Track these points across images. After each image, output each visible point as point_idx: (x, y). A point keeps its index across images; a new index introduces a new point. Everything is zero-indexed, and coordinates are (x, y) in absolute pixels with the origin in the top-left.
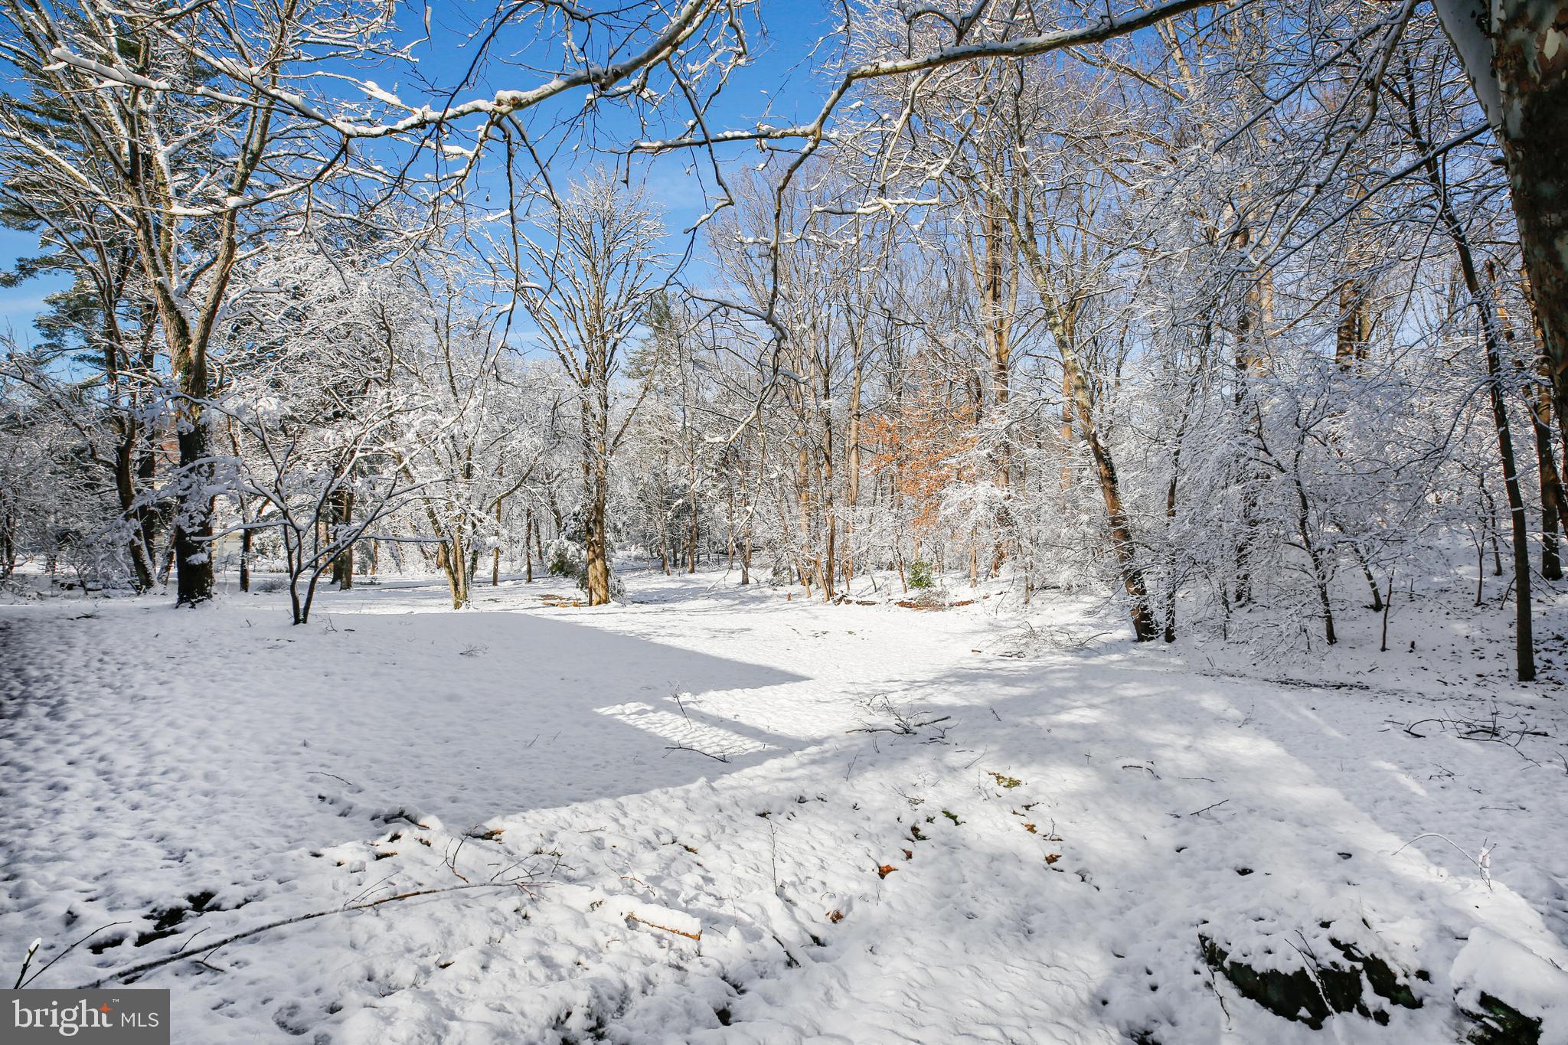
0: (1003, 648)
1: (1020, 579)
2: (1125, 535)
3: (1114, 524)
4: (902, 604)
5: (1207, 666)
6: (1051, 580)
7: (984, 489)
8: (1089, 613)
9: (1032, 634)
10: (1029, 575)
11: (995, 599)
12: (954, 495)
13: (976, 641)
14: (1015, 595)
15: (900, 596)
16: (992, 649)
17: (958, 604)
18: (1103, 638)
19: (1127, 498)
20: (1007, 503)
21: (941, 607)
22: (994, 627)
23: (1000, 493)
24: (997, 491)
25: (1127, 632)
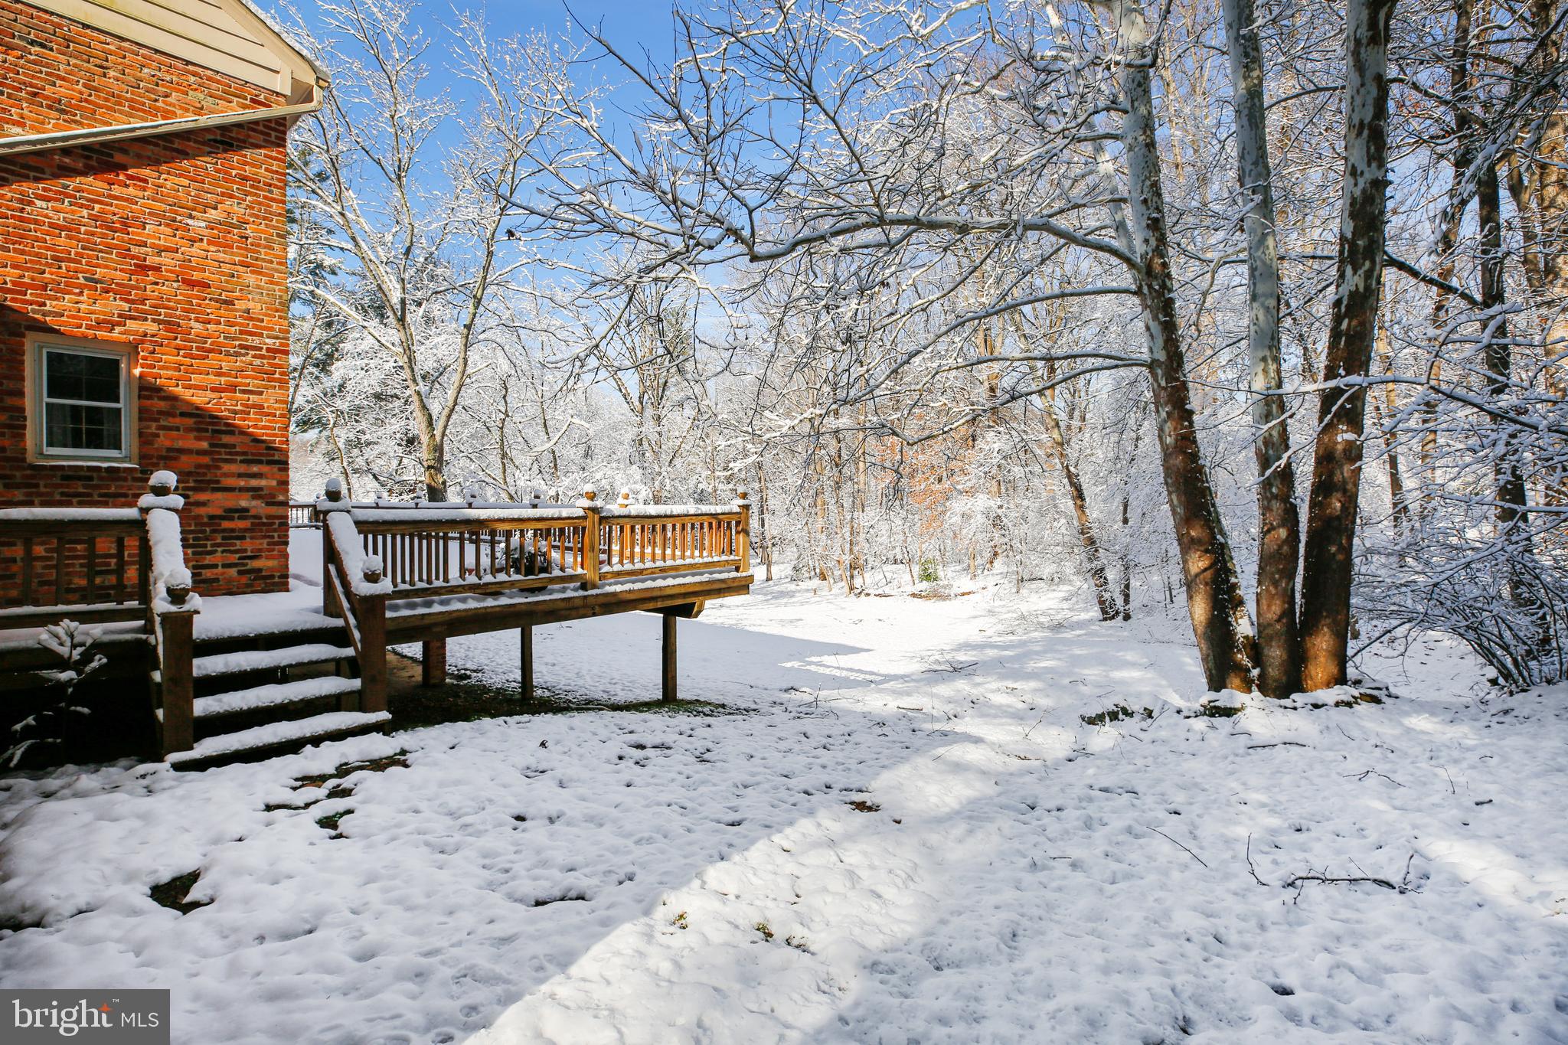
0: (1001, 628)
1: (1013, 573)
2: (1092, 541)
3: (1083, 533)
4: (914, 595)
5: (1148, 637)
6: (1037, 573)
7: (982, 502)
8: (1066, 599)
9: (1023, 617)
10: (1020, 569)
11: (992, 590)
12: (958, 505)
13: (981, 623)
14: (1009, 586)
15: (911, 589)
16: (992, 629)
17: (963, 594)
18: (1075, 619)
19: (1094, 512)
20: (1000, 512)
21: (947, 597)
22: (991, 612)
23: (993, 503)
24: (992, 503)
25: (1095, 612)
